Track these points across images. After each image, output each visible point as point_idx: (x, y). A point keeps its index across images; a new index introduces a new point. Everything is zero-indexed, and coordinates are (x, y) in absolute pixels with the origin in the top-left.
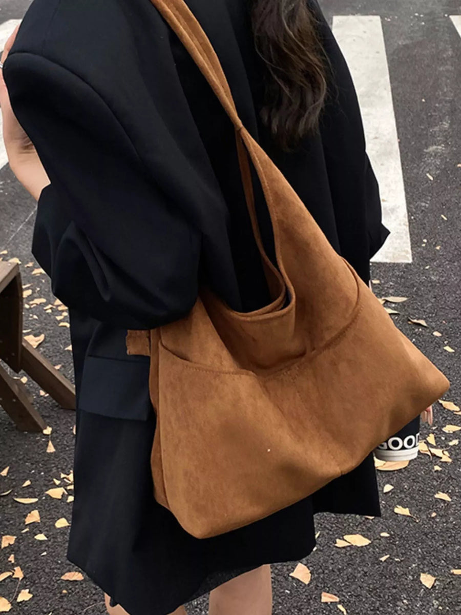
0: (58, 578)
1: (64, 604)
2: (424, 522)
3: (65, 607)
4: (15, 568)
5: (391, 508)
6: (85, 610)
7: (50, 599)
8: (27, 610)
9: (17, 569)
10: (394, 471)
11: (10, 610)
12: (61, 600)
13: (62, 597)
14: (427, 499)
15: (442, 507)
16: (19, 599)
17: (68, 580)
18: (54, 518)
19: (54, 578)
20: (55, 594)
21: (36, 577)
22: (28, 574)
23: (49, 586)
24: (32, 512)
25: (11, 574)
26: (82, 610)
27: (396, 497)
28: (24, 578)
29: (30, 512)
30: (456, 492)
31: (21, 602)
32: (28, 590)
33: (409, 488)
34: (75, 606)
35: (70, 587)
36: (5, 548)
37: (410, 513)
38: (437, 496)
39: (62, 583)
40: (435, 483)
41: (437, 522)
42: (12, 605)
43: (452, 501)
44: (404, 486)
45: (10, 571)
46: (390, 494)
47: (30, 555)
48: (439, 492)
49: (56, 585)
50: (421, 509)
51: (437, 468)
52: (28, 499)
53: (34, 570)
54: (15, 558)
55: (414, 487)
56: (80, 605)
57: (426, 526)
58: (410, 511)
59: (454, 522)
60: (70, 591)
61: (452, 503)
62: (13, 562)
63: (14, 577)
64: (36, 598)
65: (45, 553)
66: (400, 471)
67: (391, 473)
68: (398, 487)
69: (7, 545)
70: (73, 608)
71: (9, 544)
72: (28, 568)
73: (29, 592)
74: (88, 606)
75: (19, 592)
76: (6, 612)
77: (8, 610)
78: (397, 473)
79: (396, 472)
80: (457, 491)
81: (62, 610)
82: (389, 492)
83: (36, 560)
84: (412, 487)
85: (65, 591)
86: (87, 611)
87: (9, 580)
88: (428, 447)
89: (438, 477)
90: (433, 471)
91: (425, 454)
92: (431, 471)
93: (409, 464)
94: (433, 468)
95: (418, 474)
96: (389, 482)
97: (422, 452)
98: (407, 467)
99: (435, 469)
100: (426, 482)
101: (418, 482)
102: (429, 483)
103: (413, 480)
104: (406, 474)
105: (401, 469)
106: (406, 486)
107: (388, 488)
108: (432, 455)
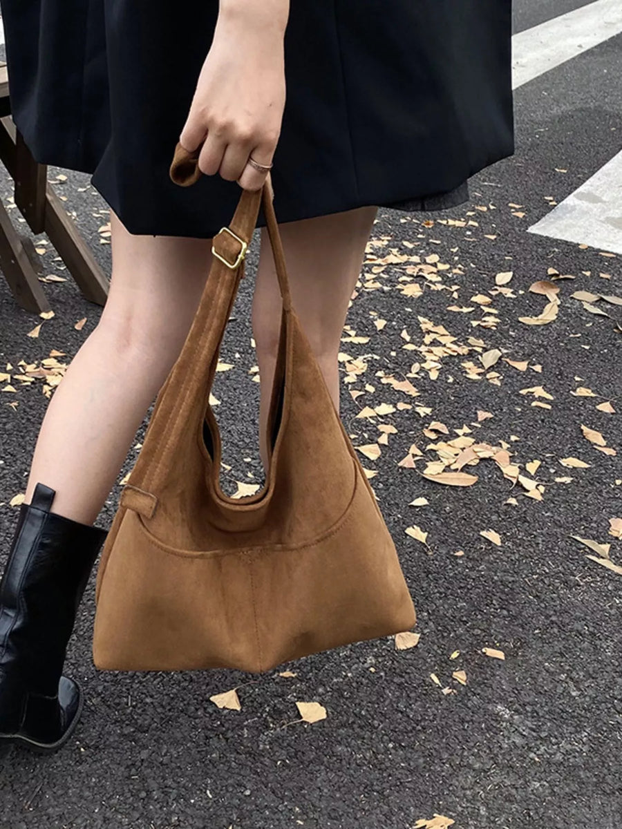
2: (439, 558)
5: (404, 526)
10: (446, 485)
14: (465, 533)
15: (482, 548)
27: (423, 516)
30: (517, 537)
33: (451, 512)
37: (426, 541)
38: (483, 533)
40: (494, 518)
41: (457, 564)
43: (501, 547)
44: (445, 507)
46: (418, 510)
48: (490, 530)
50: (447, 540)
51: (513, 501)
55: (458, 513)
57: (437, 563)
58: (428, 537)
59: (483, 573)
61: (500, 549)
66: (454, 488)
67: (439, 487)
68: (435, 507)
78: (448, 490)
79: (447, 487)
80: (519, 537)
82: (417, 507)
84: (457, 511)
88: (520, 474)
89: (505, 513)
90: (505, 503)
91: (509, 480)
92: (500, 502)
93: (474, 484)
94: (506, 500)
95: (479, 500)
96: (428, 496)
97: (505, 476)
98: (469, 487)
99: (508, 502)
100: (482, 513)
101: (470, 509)
102: (486, 515)
103: (465, 504)
104: (460, 494)
105: (458, 487)
106: (448, 508)
107: (421, 502)
108: (516, 485)
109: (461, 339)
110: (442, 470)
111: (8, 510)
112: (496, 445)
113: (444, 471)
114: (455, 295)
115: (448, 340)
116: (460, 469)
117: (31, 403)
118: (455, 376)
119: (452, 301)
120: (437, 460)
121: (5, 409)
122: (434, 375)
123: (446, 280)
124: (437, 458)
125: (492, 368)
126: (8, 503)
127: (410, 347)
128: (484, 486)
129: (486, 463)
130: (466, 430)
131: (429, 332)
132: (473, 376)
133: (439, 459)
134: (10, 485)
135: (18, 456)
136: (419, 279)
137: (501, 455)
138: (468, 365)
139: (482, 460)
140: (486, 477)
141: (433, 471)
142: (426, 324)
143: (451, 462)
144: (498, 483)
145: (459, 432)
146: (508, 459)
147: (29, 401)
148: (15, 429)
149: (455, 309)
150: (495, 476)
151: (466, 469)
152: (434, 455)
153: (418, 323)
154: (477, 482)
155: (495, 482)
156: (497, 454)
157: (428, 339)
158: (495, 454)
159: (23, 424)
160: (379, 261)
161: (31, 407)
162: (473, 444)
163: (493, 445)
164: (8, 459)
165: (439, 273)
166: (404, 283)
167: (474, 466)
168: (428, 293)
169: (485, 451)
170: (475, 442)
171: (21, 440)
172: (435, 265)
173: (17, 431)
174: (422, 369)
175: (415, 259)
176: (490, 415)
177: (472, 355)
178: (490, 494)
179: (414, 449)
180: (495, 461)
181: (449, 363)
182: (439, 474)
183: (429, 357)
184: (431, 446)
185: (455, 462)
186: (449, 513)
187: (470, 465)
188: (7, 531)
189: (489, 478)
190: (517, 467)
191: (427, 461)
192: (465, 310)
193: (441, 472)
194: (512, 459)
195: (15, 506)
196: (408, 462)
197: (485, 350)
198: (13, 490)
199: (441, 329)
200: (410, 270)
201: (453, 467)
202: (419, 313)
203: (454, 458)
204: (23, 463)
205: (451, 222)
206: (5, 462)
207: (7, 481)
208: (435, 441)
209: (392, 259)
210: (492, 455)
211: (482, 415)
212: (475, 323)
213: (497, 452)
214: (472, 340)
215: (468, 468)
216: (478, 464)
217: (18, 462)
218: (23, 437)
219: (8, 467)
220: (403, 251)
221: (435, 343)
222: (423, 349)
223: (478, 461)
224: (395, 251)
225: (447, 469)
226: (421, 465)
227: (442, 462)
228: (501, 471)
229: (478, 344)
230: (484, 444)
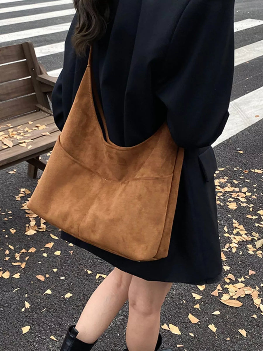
0: (35, 275)
1: (27, 287)
2: (219, 340)
3: (26, 288)
4: (24, 263)
5: (208, 324)
6: (32, 294)
7: (24, 282)
8: (13, 282)
9: (25, 263)
10: (229, 306)
11: (7, 279)
12: (28, 285)
13: (29, 284)
14: (233, 329)
15: (238, 337)
16: (14, 276)
17: (37, 278)
18: (57, 249)
19: (34, 274)
20: (28, 282)
21: (28, 270)
22: (26, 267)
23: (29, 277)
24: (52, 243)
25: (21, 264)
26: (31, 293)
27: (217, 320)
28: (24, 268)
29: (50, 242)
30: (253, 334)
31: (13, 278)
32: (20, 274)
33: (229, 319)
34: (30, 291)
35: (36, 281)
36: (29, 253)
37: (216, 331)
38: (240, 330)
39: (35, 278)
40: (246, 323)
41: (226, 344)
42: (9, 277)
43: (246, 337)
44: (227, 316)
45: (21, 263)
46: (215, 316)
47: (34, 260)
48: (243, 329)
49: (32, 278)
50: (224, 332)
51: (255, 316)
52: (55, 237)
53: (30, 267)
54: (28, 259)
55: (232, 320)
56: (32, 291)
57: (218, 342)
58: (217, 330)
59: (236, 349)
60: (34, 283)
61: (245, 338)
62: (26, 260)
63: (21, 266)
64: (20, 279)
65: (40, 262)
66: (232, 307)
67: (226, 306)
68: (222, 316)
69: (30, 252)
70: (29, 291)
71: (32, 252)
72: (29, 265)
73: (20, 276)
74: (35, 293)
75: (17, 273)
76: (5, 278)
77: (6, 278)
78: (229, 308)
79: (229, 307)
80: (254, 334)
81: (24, 289)
82: (215, 315)
83: (35, 263)
84: (231, 319)
85: (32, 282)
86: (32, 295)
87: (18, 266)
88: (261, 303)
89: (251, 321)
90: (251, 317)
91: (255, 306)
92: (250, 316)
93: (241, 307)
94: (252, 315)
95: (241, 314)
96: (220, 310)
97: (255, 304)
98: (238, 307)
99: (253, 316)
100: (241, 321)
101: (237, 318)
102: (243, 322)
103: (235, 315)
104: (234, 310)
105: (234, 307)
106: (228, 317)
107: (217, 313)
108: (258, 308)
109: (249, 233)
110: (229, 298)
111: (64, 300)
112: (254, 288)
113: (230, 299)
114: (251, 209)
115: (243, 233)
116: (236, 299)
117: (78, 252)
118: (243, 252)
119: (249, 213)
120: (228, 293)
121: (69, 254)
122: (234, 250)
123: (249, 201)
124: (228, 292)
125: (260, 249)
126: (64, 296)
127: (227, 235)
128: (245, 308)
129: (248, 297)
130: (243, 279)
131: (236, 228)
132: (251, 252)
133: (229, 293)
134: (66, 288)
135: (70, 276)
136: (237, 200)
137: (254, 293)
138: (250, 246)
139: (246, 295)
140: (246, 304)
141: (225, 298)
142: (236, 224)
143: (233, 295)
144: (251, 307)
145: (240, 280)
146: (257, 296)
147: (77, 251)
148: (71, 263)
149: (249, 216)
150: (250, 303)
151: (239, 299)
152: (226, 291)
153: (232, 223)
154: (242, 305)
155: (249, 306)
156: (253, 293)
157: (235, 232)
158: (252, 292)
159: (74, 261)
160: (221, 190)
161: (77, 254)
162: (244, 287)
163: (252, 288)
164: (67, 277)
165: (246, 197)
166: (230, 202)
167: (243, 297)
168: (239, 207)
169: (248, 291)
170: (245, 286)
171: (72, 268)
172: (245, 193)
173: (71, 264)
174: (230, 247)
175: (237, 189)
176: (254, 273)
177: (252, 241)
178: (246, 312)
179: (219, 287)
180: (252, 296)
181: (242, 245)
182: (227, 300)
183: (234, 241)
184: (226, 286)
185: (235, 295)
186: (227, 319)
187: (241, 297)
188: (62, 309)
189: (248, 304)
190: (260, 300)
191: (223, 293)
192: (254, 217)
193: (228, 299)
194: (259, 296)
195: (67, 298)
196: (215, 293)
197: (259, 239)
198: (66, 291)
199: (241, 227)
200: (234, 195)
201: (233, 297)
202: (233, 218)
203: (235, 293)
204: (71, 279)
205: (256, 171)
206: (65, 278)
207: (65, 287)
208: (228, 284)
209: (227, 189)
210: (251, 293)
211: (251, 272)
212: (257, 225)
213: (254, 291)
214: (254, 233)
215: (240, 298)
216: (244, 297)
217: (70, 279)
218: (73, 267)
219: (66, 280)
220: (233, 185)
221: (238, 234)
222: (232, 236)
223: (244, 295)
224: (229, 185)
225: (231, 298)
226: (221, 295)
227: (229, 294)
228: (253, 301)
229: (256, 235)
230: (248, 287)
